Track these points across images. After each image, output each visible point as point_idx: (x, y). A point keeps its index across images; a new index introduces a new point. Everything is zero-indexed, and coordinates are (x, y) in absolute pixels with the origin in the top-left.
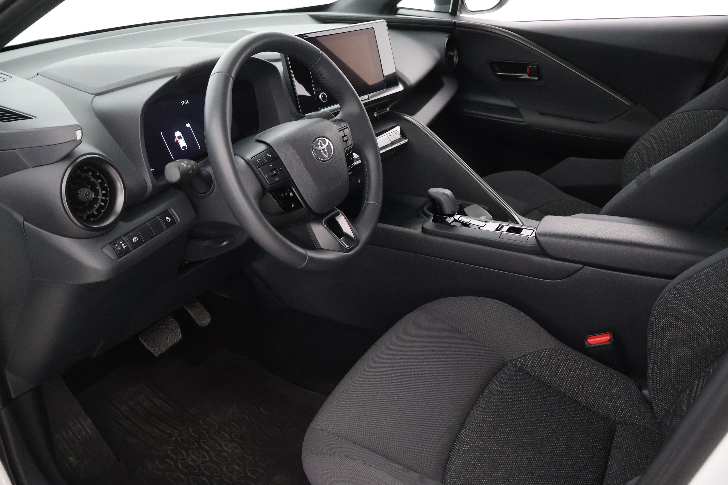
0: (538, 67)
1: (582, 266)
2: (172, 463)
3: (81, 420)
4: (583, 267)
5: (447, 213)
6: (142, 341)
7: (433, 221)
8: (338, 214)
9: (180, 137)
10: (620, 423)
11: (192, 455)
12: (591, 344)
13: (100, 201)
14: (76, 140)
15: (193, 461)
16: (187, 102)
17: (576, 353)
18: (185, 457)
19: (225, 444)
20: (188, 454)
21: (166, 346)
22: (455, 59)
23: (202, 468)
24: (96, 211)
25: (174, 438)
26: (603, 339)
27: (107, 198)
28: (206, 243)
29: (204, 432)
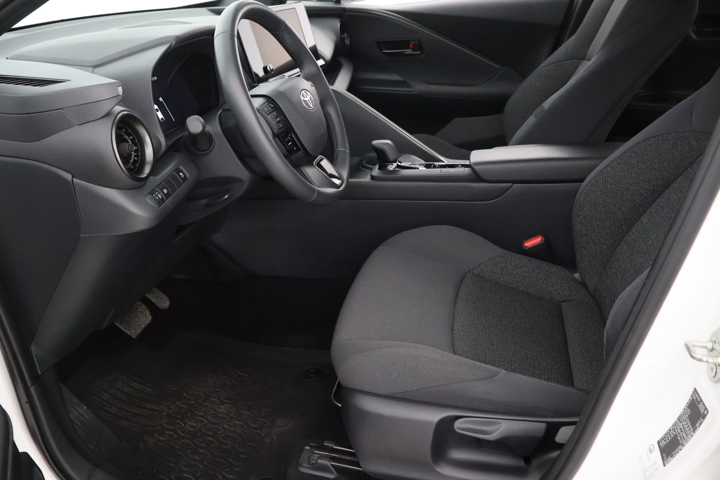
0: (420, 42)
1: (511, 184)
2: (172, 433)
3: (77, 408)
4: (511, 186)
5: (392, 160)
6: (118, 325)
7: (379, 169)
8: (322, 160)
9: (157, 110)
10: (564, 301)
11: (189, 423)
12: (527, 247)
13: (133, 156)
14: (119, 95)
15: (191, 427)
16: (156, 78)
17: (519, 256)
18: (183, 425)
19: (217, 407)
20: (185, 423)
21: (140, 328)
22: (346, 41)
23: (204, 431)
24: (132, 165)
25: (165, 413)
26: (537, 241)
27: (139, 154)
28: (204, 201)
29: (192, 402)
